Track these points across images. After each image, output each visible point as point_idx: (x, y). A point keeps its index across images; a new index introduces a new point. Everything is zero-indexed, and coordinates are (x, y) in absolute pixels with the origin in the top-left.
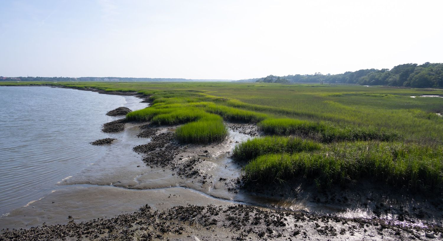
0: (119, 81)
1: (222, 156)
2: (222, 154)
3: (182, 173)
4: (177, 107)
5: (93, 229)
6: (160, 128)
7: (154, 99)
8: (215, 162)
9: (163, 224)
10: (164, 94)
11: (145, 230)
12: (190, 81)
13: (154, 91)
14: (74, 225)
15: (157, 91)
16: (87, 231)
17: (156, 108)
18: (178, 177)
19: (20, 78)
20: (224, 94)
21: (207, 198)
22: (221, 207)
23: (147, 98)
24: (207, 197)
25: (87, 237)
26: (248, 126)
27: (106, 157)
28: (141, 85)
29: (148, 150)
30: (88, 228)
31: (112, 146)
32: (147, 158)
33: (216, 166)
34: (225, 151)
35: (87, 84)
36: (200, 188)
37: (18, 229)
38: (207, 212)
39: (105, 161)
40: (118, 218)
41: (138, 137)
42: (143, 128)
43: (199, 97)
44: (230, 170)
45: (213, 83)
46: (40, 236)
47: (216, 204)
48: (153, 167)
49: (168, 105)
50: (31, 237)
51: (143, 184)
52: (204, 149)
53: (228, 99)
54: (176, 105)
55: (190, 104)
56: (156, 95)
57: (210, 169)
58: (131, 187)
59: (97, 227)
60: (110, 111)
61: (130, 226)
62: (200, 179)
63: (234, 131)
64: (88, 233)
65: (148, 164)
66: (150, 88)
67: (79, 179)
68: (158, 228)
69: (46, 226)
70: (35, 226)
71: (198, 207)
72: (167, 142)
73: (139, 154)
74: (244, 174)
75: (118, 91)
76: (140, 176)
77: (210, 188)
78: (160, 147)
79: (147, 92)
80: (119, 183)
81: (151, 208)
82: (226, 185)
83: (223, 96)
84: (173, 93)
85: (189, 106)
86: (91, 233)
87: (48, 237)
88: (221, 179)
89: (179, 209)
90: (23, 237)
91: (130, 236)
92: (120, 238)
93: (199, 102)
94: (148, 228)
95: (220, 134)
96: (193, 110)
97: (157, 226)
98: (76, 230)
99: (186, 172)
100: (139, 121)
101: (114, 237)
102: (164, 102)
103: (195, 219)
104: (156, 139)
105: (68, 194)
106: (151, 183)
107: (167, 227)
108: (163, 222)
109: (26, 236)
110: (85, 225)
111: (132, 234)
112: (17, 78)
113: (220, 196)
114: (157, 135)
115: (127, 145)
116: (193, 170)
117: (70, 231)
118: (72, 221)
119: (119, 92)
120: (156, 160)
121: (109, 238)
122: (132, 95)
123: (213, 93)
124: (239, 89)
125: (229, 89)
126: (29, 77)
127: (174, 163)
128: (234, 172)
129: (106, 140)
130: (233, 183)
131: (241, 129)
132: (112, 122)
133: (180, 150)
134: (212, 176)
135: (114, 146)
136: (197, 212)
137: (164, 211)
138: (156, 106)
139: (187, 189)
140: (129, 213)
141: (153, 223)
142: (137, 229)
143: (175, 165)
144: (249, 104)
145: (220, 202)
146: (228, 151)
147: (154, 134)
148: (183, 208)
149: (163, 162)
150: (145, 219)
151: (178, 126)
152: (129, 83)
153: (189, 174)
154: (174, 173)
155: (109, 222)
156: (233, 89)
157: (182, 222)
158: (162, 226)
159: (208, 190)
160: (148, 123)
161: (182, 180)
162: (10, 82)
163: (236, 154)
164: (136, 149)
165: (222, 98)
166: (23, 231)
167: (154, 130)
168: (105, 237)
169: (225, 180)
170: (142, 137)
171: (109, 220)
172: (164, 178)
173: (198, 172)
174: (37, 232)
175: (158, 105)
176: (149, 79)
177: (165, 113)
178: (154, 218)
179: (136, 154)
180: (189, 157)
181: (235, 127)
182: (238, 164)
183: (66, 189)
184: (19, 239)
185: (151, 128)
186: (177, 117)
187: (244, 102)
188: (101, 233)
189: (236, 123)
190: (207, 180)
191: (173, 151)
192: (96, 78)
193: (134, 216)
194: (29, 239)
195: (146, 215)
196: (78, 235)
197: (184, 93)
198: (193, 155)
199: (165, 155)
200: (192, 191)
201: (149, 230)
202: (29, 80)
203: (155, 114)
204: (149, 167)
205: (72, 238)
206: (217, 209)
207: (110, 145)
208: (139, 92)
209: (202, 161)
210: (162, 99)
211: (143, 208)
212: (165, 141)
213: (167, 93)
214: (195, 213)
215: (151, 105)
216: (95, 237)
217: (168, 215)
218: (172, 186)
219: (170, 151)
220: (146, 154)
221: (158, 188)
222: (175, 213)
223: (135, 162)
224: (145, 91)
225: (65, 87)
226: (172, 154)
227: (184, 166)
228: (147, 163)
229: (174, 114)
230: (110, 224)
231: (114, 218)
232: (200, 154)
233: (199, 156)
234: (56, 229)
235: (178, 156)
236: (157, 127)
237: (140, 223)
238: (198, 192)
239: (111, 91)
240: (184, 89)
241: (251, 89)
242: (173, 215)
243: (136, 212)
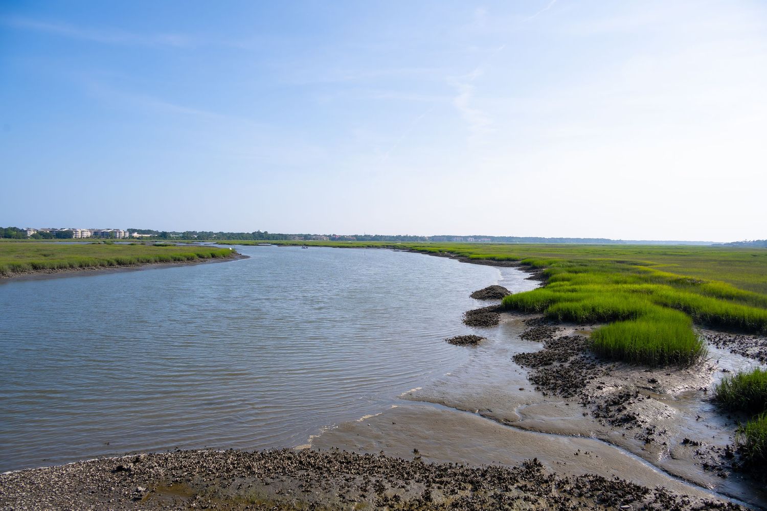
0: (490, 243)
1: (689, 396)
2: (688, 392)
3: (601, 414)
4: (593, 291)
5: (448, 479)
6: (561, 327)
7: (551, 275)
8: (673, 405)
9: (564, 500)
10: (569, 266)
11: (533, 504)
12: (620, 244)
13: (550, 260)
14: (421, 465)
15: (556, 260)
16: (439, 480)
17: (554, 291)
18: (595, 420)
19: (356, 236)
20: (695, 270)
21: (655, 474)
22: (686, 499)
23: (538, 272)
24: (655, 471)
25: (439, 488)
26: (754, 340)
27: (470, 366)
28: (527, 250)
29: (538, 364)
30: (442, 474)
31: (479, 349)
32: (536, 377)
33: (674, 412)
34: (696, 386)
35: (443, 247)
36: (640, 451)
37: (350, 452)
38: (655, 502)
39: (467, 371)
40: (487, 470)
41: (522, 338)
42: (530, 324)
43: (638, 275)
44: (707, 426)
45: (669, 248)
46: (376, 469)
47: (676, 489)
48: (547, 394)
49: (577, 287)
50: (365, 468)
51: (528, 422)
52: (649, 375)
53: (704, 280)
54: (591, 287)
55: (620, 286)
56: (552, 268)
57: (661, 417)
58: (508, 422)
59: (455, 476)
60: (477, 292)
61: (508, 490)
62: (640, 432)
63: (718, 348)
64: (441, 483)
65: (538, 388)
66: (543, 255)
67: (429, 394)
68: (555, 506)
69: (384, 456)
70: (370, 453)
71: (635, 486)
72: (573, 353)
73: (522, 367)
74: (743, 440)
75: (488, 259)
76: (525, 406)
77: (661, 454)
78: (560, 360)
79: (538, 260)
80: (489, 412)
81: (543, 467)
82: (699, 457)
83: (691, 273)
84: (586, 266)
85: (618, 290)
86: (446, 485)
87: (387, 474)
88: (686, 442)
89: (597, 480)
90: (356, 464)
91: (507, 506)
92: (489, 505)
93: (640, 284)
94: (537, 501)
95: (685, 349)
96: (626, 298)
97: (553, 501)
98: (424, 473)
99: (610, 414)
100: (524, 311)
101: (480, 501)
102: (568, 280)
103: (629, 508)
104: (553, 345)
105: (414, 415)
106: (543, 421)
107: (572, 508)
108: (565, 498)
109: (359, 464)
110: (436, 468)
111: (510, 505)
112: (352, 236)
113: (684, 476)
114: (554, 338)
115: (503, 351)
116: (625, 412)
117: (415, 473)
118: (419, 458)
119: (491, 261)
120: (553, 383)
121: (473, 500)
122: (512, 266)
123: (670, 267)
124: (731, 261)
125: (707, 261)
126: (366, 236)
127: (587, 393)
128: (719, 433)
129: (470, 337)
130: (715, 456)
131: (735, 345)
132: (480, 309)
133: (599, 371)
134: (665, 431)
135: (481, 349)
136: (633, 496)
137: (567, 478)
138: (553, 287)
139: (612, 446)
140: (505, 467)
141: (546, 495)
142: (518, 498)
143: (589, 398)
144: (756, 294)
145: (683, 488)
146: (703, 387)
147: (550, 337)
148: (605, 481)
149: (566, 388)
150: (532, 483)
151: (595, 326)
152: (507, 246)
153: (617, 420)
154: (586, 411)
155: (473, 474)
156: (715, 261)
157: (602, 507)
158: (562, 504)
159: (657, 459)
160: (539, 316)
161: (603, 427)
162: (344, 241)
163: (724, 397)
164: (518, 359)
165: (690, 277)
166: (356, 456)
167: (550, 330)
168: (467, 497)
169: (695, 444)
170: (527, 339)
171: (473, 470)
172: (566, 418)
173: (635, 418)
174: (373, 462)
175: (557, 286)
176: (541, 238)
177: (571, 300)
178: (549, 486)
179: (518, 367)
180: (616, 386)
181: (720, 339)
182: (729, 418)
183: (410, 406)
184: (351, 466)
185: (545, 326)
186: (594, 310)
187: (744, 289)
188: (460, 489)
189: (722, 331)
190: (655, 436)
191: (585, 371)
192: (456, 237)
193: (513, 473)
194: (363, 470)
195: (533, 476)
196: (427, 482)
197: (608, 265)
198: (625, 383)
199: (570, 376)
200: (622, 452)
201: (538, 504)
202: (366, 240)
203: (553, 301)
204: (540, 393)
205: (419, 484)
206: (678, 500)
207: (476, 348)
208: (524, 261)
209: (645, 398)
210: (566, 275)
211: (529, 463)
212: (569, 351)
213: (574, 264)
214: (629, 497)
215: (545, 285)
216: (451, 491)
217: (575, 488)
218: (582, 435)
219: (580, 371)
220: (536, 370)
221: (556, 434)
222: (587, 487)
223: (517, 382)
224: (533, 259)
225: (412, 250)
226: (583, 377)
227: (606, 402)
228: (536, 386)
229: (587, 303)
230: (474, 477)
231: (481, 468)
232: (639, 384)
233: (639, 387)
234: (397, 465)
235: (595, 382)
236: (555, 324)
237: (523, 488)
238: (634, 458)
239: (478, 259)
240: (606, 259)
241: (761, 262)
242: (585, 489)
243: (516, 467)
